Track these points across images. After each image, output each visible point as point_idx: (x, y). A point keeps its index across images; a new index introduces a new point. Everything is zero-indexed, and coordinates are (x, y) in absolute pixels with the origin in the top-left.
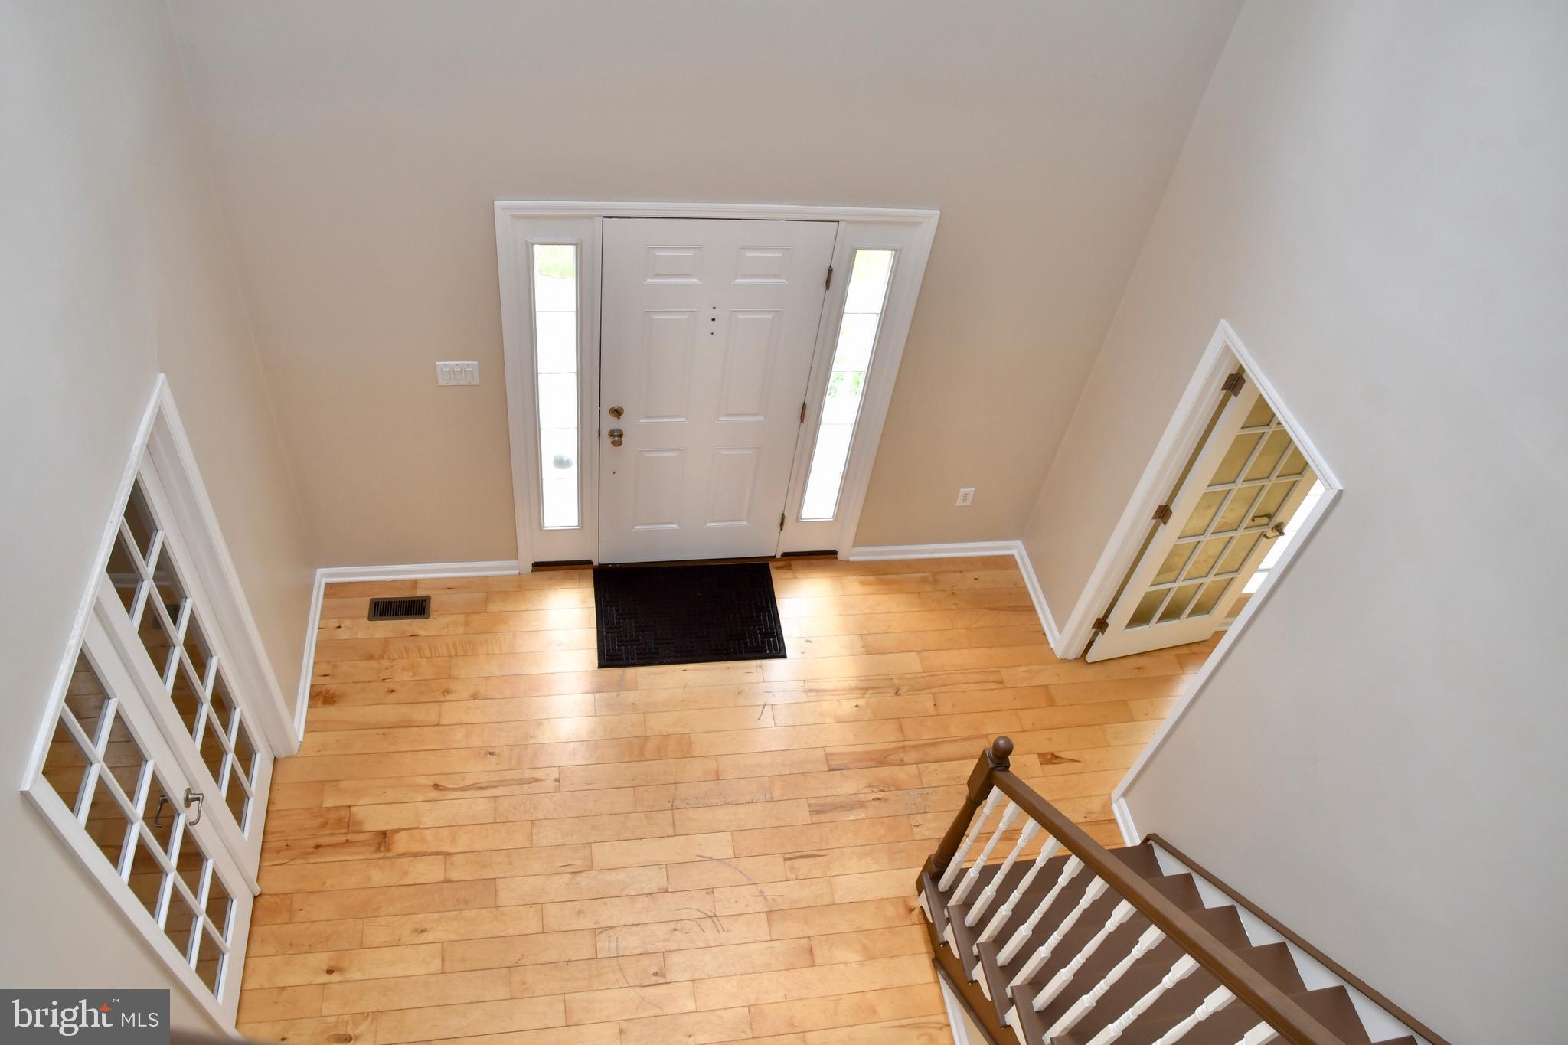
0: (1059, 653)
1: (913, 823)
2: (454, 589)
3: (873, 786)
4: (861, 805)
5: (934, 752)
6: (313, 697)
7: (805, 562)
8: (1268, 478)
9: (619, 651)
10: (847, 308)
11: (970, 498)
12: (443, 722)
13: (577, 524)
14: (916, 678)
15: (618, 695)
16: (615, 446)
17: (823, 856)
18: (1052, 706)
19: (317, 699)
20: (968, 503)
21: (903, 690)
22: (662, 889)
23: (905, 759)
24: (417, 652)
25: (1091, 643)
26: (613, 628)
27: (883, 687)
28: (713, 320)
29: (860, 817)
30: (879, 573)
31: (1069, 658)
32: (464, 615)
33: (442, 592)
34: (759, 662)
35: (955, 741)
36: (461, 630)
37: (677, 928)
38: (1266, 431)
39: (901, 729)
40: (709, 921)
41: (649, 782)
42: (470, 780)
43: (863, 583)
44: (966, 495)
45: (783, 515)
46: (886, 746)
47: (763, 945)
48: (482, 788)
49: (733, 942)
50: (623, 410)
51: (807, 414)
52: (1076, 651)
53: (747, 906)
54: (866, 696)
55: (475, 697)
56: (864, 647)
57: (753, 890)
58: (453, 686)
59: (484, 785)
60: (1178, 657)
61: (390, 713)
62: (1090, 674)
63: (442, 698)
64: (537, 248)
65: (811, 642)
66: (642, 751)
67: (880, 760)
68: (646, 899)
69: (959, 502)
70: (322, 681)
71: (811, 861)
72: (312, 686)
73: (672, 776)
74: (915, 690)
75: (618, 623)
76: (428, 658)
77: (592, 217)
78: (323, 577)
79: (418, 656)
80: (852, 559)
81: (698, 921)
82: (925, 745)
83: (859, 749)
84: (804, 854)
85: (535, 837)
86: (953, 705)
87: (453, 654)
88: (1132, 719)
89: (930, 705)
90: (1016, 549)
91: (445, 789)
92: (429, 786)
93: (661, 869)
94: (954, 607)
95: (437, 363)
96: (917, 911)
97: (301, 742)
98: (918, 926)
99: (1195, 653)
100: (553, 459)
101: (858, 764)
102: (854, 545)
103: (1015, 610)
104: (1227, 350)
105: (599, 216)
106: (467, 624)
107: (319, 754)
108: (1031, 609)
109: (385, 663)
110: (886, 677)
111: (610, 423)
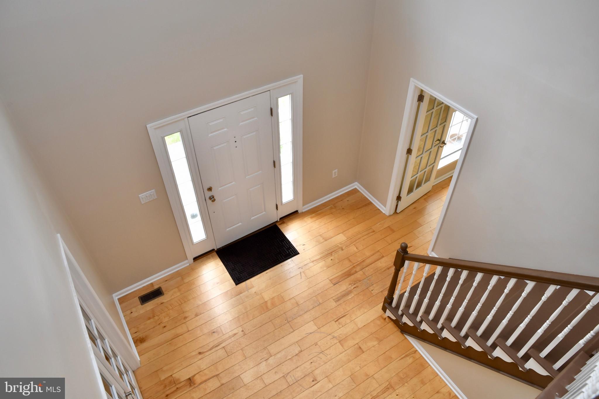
0: (387, 214)
1: (371, 290)
2: (168, 280)
3: (351, 284)
4: (350, 292)
5: (365, 264)
6: (135, 342)
7: (288, 218)
8: (437, 127)
9: (240, 276)
10: (280, 121)
11: (337, 173)
12: (190, 329)
13: (205, 237)
14: (346, 242)
15: (248, 292)
16: (213, 202)
17: (347, 314)
18: (394, 232)
19: (137, 342)
20: (337, 175)
21: (344, 248)
22: (300, 351)
23: (357, 270)
24: (167, 309)
25: (397, 206)
26: (234, 269)
27: (337, 249)
28: (236, 142)
29: (352, 296)
30: (315, 212)
31: (391, 214)
32: (177, 288)
33: (163, 283)
34: (291, 259)
35: (370, 257)
36: (178, 294)
37: (312, 362)
38: (433, 111)
39: (350, 261)
40: (321, 354)
41: (275, 317)
42: (211, 345)
43: (311, 218)
44: (335, 173)
45: (276, 204)
46: (347, 269)
47: (344, 354)
48: (217, 346)
49: (333, 357)
50: (212, 187)
51: (276, 164)
52: (393, 211)
53: (331, 343)
54: (333, 255)
55: (197, 315)
56: (323, 239)
57: (330, 337)
58: (187, 315)
59: (217, 345)
60: (425, 199)
61: (168, 335)
62: (400, 217)
63: (185, 321)
64: (166, 138)
65: (305, 245)
66: (267, 308)
67: (348, 274)
68: (296, 357)
69: (334, 176)
70: (135, 335)
71: (344, 318)
72: (133, 339)
73: (282, 311)
74: (347, 246)
75: (235, 267)
76: (172, 309)
77: (183, 119)
78: (116, 296)
79: (168, 310)
80: (304, 211)
81: (317, 356)
82: (360, 263)
83: (340, 273)
84: (341, 317)
85: (246, 354)
86: (363, 246)
87: (180, 304)
88: (421, 225)
89: (355, 249)
90: (356, 185)
91: (203, 353)
92: (197, 354)
93: (295, 344)
94: (346, 213)
95: (139, 196)
96: (387, 318)
97: (140, 361)
98: (390, 323)
99: (429, 196)
100: (190, 216)
101: (342, 279)
102: (303, 206)
103: (366, 206)
104: (416, 87)
105: (186, 118)
106: (179, 290)
107: (149, 362)
108: (370, 203)
109: (156, 318)
110: (336, 246)
111: (208, 194)
